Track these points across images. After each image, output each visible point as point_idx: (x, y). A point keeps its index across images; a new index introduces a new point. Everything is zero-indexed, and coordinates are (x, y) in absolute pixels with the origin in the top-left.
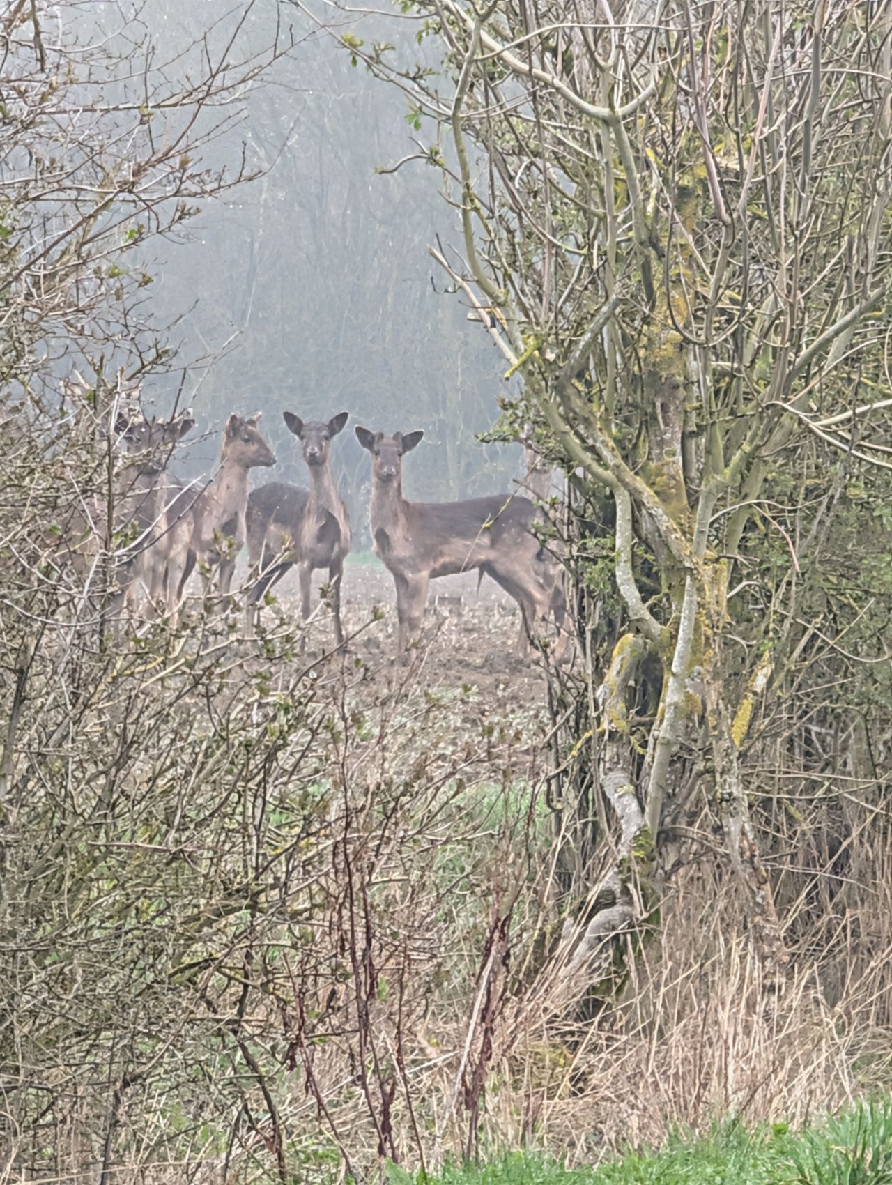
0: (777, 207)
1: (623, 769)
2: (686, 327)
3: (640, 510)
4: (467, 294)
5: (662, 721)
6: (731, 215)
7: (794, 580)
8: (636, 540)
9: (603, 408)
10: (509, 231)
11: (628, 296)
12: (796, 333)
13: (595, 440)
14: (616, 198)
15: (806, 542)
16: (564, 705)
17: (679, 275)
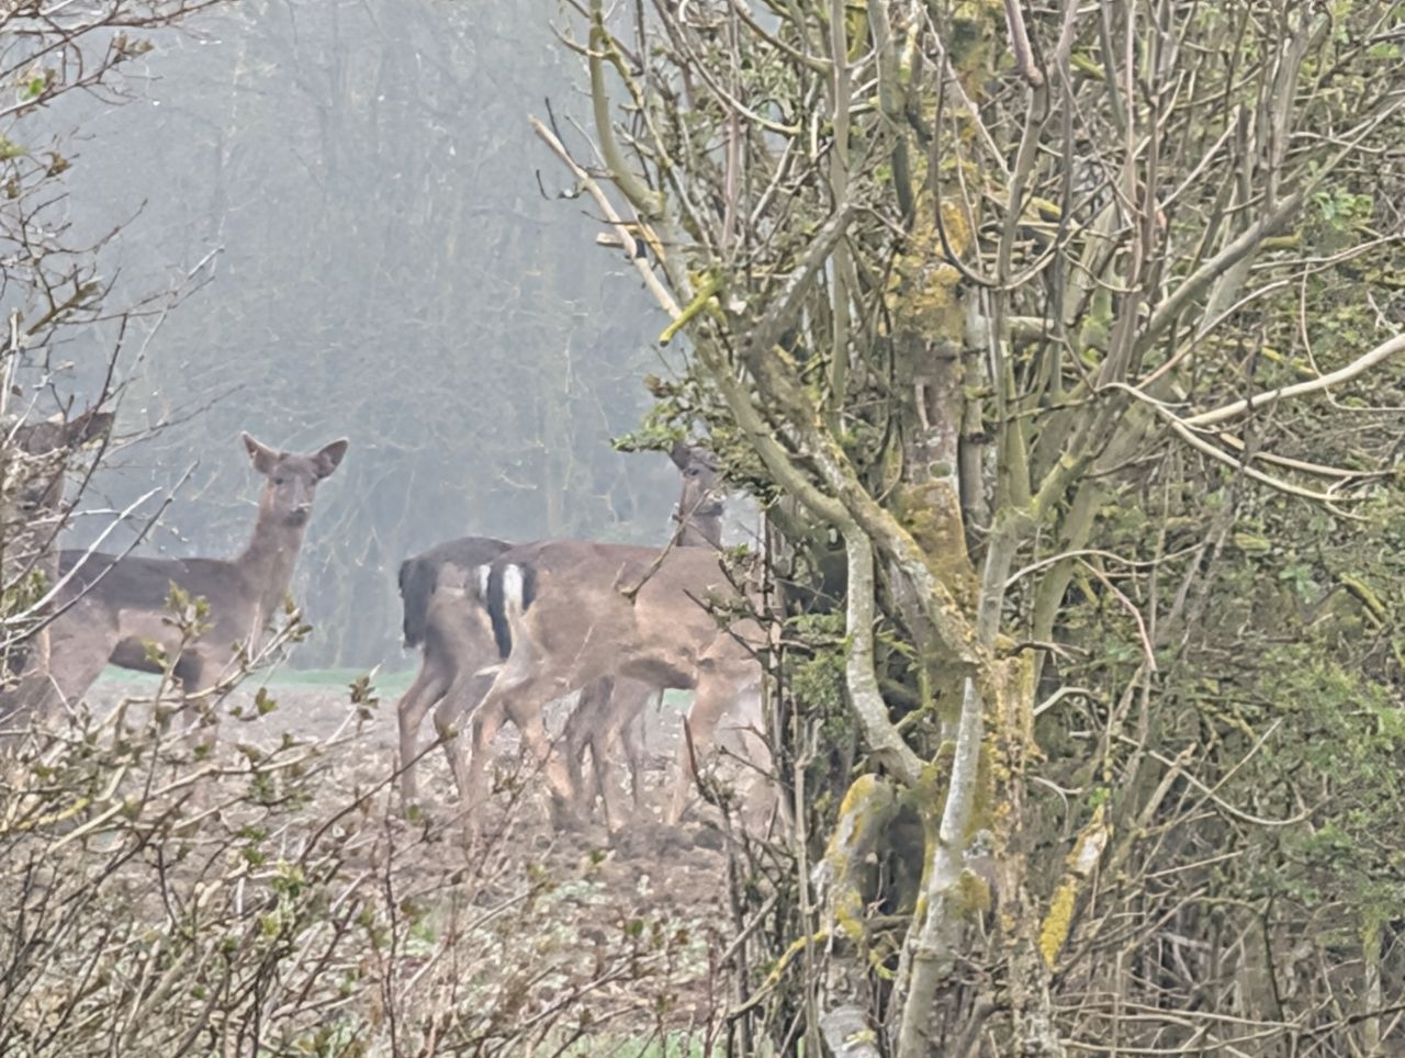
0: (1120, 57)
1: (856, 1003)
2: (966, 257)
3: (886, 567)
4: (597, 201)
5: (923, 922)
6: (1043, 69)
7: (1147, 687)
8: (881, 617)
9: (825, 395)
10: (668, 96)
11: (870, 206)
12: (1152, 268)
13: (812, 448)
14: (849, 40)
15: (1166, 623)
16: (756, 897)
17: (954, 170)
